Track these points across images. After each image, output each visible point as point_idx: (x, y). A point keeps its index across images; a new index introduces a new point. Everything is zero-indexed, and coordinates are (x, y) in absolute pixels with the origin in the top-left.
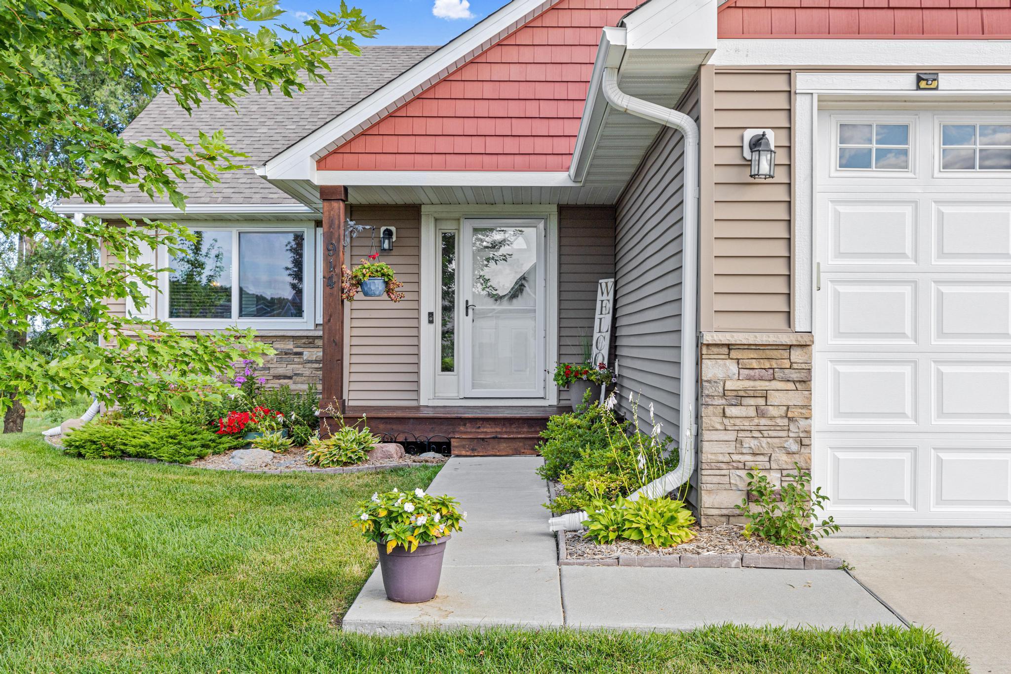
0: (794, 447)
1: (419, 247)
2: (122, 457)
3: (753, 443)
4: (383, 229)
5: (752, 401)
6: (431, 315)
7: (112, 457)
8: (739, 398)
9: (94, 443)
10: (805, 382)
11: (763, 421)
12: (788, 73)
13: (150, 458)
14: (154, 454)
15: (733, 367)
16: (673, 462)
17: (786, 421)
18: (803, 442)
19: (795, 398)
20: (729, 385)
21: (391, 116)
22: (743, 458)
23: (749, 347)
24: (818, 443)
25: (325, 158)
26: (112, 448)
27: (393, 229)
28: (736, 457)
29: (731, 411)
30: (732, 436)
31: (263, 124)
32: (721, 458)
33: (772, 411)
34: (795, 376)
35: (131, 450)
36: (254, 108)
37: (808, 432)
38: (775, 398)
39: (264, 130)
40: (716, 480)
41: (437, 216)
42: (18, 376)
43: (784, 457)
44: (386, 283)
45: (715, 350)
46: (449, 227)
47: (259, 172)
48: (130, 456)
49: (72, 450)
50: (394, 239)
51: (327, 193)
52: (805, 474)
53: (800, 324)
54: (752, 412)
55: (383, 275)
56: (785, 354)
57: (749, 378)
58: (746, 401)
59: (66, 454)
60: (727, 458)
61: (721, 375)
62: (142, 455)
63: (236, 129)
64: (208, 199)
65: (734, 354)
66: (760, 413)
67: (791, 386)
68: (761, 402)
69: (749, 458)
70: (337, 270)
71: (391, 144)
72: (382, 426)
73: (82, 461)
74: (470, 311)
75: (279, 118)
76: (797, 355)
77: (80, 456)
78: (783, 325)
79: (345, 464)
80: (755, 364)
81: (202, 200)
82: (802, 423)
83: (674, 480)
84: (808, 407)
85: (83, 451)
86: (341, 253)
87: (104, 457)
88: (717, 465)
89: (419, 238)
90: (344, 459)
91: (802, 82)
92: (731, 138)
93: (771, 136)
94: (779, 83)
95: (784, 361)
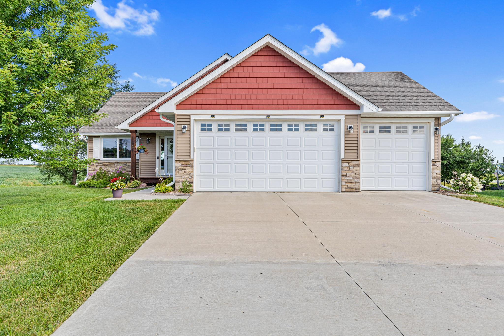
0: (191, 178)
1: (155, 142)
2: (89, 187)
3: (184, 177)
4: (147, 138)
5: (184, 170)
6: (158, 157)
7: (87, 187)
8: (181, 170)
9: (83, 184)
10: (192, 167)
11: (185, 173)
12: (189, 115)
13: (95, 187)
14: (95, 186)
15: (180, 165)
16: (172, 181)
17: (189, 174)
18: (192, 177)
19: (191, 170)
20: (180, 167)
21: (145, 115)
22: (182, 180)
23: (183, 161)
24: (195, 177)
25: (131, 124)
26: (87, 185)
27: (150, 138)
28: (181, 179)
29: (180, 172)
30: (180, 176)
31: (127, 113)
32: (178, 180)
33: (187, 172)
34: (191, 166)
35: (91, 185)
36: (126, 109)
37: (193, 175)
38: (188, 170)
39: (127, 115)
40: (177, 183)
41: (160, 135)
42: (55, 163)
43: (189, 179)
44: (144, 150)
45: (177, 162)
46: (162, 138)
47: (116, 127)
48: (91, 187)
49: (79, 186)
50: (150, 141)
51: (131, 131)
52: (193, 182)
53: (192, 157)
54: (183, 172)
55: (143, 148)
56: (189, 162)
57: (183, 166)
58: (182, 170)
59: (78, 187)
60: (179, 180)
61: (178, 166)
62: (93, 187)
63: (121, 114)
64: (111, 132)
65: (180, 162)
66: (185, 172)
67: (190, 168)
68: (185, 170)
69: (183, 180)
70: (134, 148)
71: (145, 121)
72: (143, 180)
73: (81, 188)
74: (167, 156)
75: (131, 112)
76: (191, 162)
77: (81, 187)
78: (189, 158)
79: (134, 187)
80: (184, 164)
81: (110, 132)
82: (192, 174)
83: (172, 184)
84: (193, 171)
85: (81, 186)
86: (135, 144)
87: (85, 187)
88: (178, 181)
89: (155, 140)
90: (133, 186)
91: (192, 117)
92: (180, 126)
93: (186, 126)
94: (188, 117)
95: (189, 163)
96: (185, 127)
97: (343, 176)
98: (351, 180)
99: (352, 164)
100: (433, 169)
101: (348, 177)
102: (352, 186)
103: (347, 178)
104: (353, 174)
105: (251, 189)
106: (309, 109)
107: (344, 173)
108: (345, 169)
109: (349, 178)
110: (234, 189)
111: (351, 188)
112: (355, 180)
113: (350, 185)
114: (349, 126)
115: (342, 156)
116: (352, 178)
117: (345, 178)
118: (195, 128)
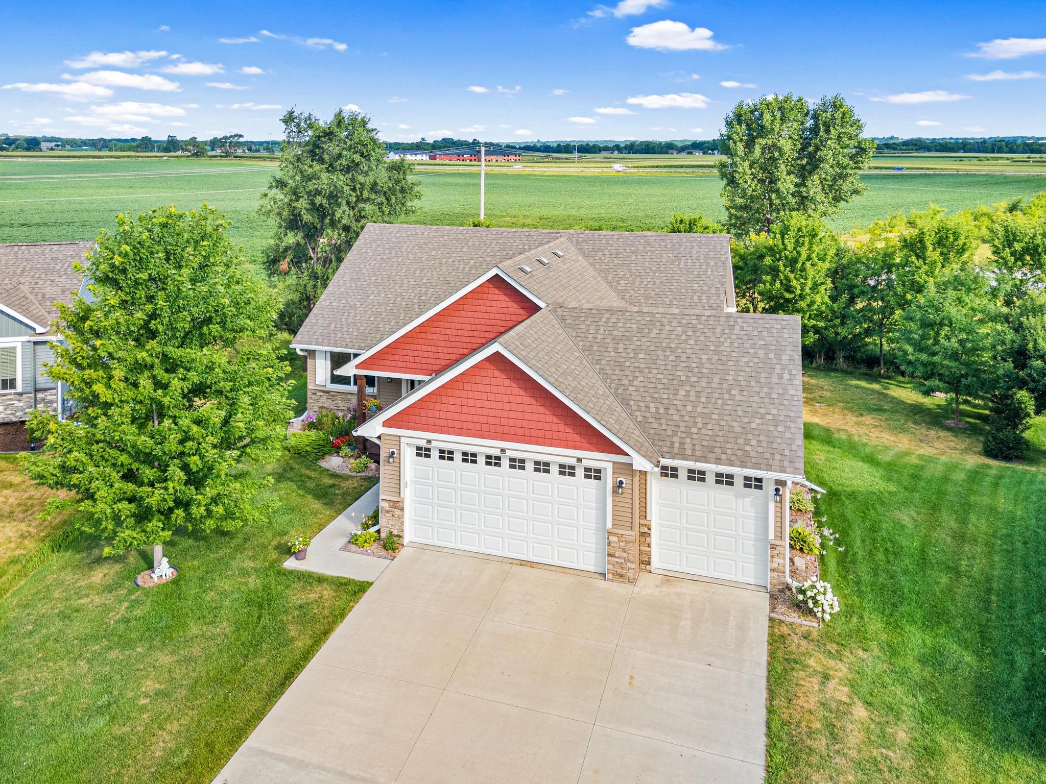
0: (400, 525)
3: (391, 522)
8: (388, 512)
10: (402, 510)
11: (393, 518)
12: (399, 437)
15: (387, 504)
17: (398, 519)
18: (402, 523)
19: (400, 513)
20: (386, 508)
23: (390, 500)
24: (406, 522)
28: (388, 525)
29: (387, 515)
30: (387, 520)
32: (384, 525)
33: (395, 516)
38: (396, 513)
40: (383, 530)
43: (398, 527)
45: (384, 500)
52: (402, 531)
53: (402, 497)
54: (391, 515)
56: (398, 503)
57: (390, 508)
58: (390, 513)
60: (386, 525)
61: (384, 506)
65: (387, 501)
66: (393, 516)
67: (400, 510)
68: (393, 513)
69: (391, 526)
76: (401, 504)
78: (399, 497)
80: (391, 504)
82: (402, 519)
83: (377, 527)
84: (403, 516)
88: (384, 527)
91: (403, 439)
92: (387, 450)
93: (395, 451)
94: (398, 439)
95: (398, 505)
96: (393, 453)
97: (609, 555)
98: (622, 563)
99: (624, 539)
100: (772, 557)
101: (618, 558)
102: (624, 572)
103: (616, 560)
104: (625, 555)
105: (483, 549)
106: (560, 446)
107: (612, 552)
108: (612, 545)
109: (619, 560)
110: (460, 546)
111: (621, 576)
112: (628, 564)
113: (619, 571)
114: (619, 479)
115: (609, 525)
116: (623, 561)
117: (613, 559)
118: (408, 454)
